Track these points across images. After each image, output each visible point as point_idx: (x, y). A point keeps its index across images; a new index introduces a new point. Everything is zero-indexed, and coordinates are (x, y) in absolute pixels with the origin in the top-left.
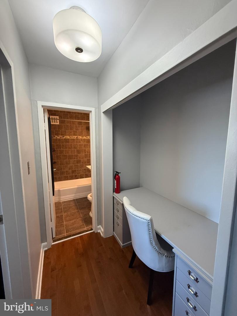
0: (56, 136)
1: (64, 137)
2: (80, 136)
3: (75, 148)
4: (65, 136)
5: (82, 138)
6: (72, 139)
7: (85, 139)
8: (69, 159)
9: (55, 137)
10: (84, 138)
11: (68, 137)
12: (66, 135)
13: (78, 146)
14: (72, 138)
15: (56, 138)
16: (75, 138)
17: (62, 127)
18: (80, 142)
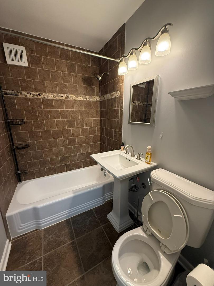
0: (23, 92)
1: (42, 96)
2: (72, 94)
3: (64, 117)
4: (44, 94)
5: (77, 99)
6: (58, 101)
7: (81, 101)
8: (54, 138)
9: (21, 93)
10: (80, 99)
11: (50, 96)
12: (45, 92)
13: (69, 114)
14: (57, 98)
15: (24, 96)
16: (64, 98)
17: (36, 73)
18: (73, 106)
